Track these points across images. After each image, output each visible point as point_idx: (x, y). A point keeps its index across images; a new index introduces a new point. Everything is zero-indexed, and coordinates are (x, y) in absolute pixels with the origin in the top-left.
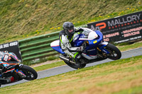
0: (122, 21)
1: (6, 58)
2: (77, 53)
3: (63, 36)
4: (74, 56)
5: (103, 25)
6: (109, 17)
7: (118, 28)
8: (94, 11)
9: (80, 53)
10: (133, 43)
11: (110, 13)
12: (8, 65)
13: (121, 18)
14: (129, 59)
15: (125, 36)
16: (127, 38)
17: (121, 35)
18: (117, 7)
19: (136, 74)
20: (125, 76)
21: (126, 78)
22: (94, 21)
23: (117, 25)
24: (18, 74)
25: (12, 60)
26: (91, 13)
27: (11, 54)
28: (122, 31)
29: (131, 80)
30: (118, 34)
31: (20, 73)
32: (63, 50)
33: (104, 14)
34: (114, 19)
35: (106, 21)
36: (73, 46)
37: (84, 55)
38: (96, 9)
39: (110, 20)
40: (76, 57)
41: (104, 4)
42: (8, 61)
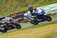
0: (23, 13)
1: (8, 19)
2: (34, 18)
3: (28, 11)
4: (33, 19)
5: (16, 15)
6: (18, 12)
7: (22, 16)
8: (12, 9)
9: (35, 18)
10: (27, 22)
11: (18, 10)
12: (9, 22)
13: (23, 12)
14: (26, 28)
15: (24, 19)
16: (25, 20)
17: (23, 19)
18: (21, 8)
19: (29, 34)
20: (24, 35)
21: (25, 35)
22: (12, 13)
23: (21, 15)
24: (13, 26)
25: (11, 20)
26: (11, 10)
27: (10, 18)
28: (23, 17)
29: (27, 36)
30: (21, 18)
31: (14, 26)
32: (29, 17)
33: (16, 11)
34: (20, 13)
35: (17, 14)
36: (32, 15)
37: (37, 19)
38: (13, 9)
39: (19, 13)
40: (34, 20)
41: (16, 7)
42: (9, 21)
